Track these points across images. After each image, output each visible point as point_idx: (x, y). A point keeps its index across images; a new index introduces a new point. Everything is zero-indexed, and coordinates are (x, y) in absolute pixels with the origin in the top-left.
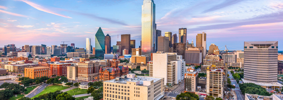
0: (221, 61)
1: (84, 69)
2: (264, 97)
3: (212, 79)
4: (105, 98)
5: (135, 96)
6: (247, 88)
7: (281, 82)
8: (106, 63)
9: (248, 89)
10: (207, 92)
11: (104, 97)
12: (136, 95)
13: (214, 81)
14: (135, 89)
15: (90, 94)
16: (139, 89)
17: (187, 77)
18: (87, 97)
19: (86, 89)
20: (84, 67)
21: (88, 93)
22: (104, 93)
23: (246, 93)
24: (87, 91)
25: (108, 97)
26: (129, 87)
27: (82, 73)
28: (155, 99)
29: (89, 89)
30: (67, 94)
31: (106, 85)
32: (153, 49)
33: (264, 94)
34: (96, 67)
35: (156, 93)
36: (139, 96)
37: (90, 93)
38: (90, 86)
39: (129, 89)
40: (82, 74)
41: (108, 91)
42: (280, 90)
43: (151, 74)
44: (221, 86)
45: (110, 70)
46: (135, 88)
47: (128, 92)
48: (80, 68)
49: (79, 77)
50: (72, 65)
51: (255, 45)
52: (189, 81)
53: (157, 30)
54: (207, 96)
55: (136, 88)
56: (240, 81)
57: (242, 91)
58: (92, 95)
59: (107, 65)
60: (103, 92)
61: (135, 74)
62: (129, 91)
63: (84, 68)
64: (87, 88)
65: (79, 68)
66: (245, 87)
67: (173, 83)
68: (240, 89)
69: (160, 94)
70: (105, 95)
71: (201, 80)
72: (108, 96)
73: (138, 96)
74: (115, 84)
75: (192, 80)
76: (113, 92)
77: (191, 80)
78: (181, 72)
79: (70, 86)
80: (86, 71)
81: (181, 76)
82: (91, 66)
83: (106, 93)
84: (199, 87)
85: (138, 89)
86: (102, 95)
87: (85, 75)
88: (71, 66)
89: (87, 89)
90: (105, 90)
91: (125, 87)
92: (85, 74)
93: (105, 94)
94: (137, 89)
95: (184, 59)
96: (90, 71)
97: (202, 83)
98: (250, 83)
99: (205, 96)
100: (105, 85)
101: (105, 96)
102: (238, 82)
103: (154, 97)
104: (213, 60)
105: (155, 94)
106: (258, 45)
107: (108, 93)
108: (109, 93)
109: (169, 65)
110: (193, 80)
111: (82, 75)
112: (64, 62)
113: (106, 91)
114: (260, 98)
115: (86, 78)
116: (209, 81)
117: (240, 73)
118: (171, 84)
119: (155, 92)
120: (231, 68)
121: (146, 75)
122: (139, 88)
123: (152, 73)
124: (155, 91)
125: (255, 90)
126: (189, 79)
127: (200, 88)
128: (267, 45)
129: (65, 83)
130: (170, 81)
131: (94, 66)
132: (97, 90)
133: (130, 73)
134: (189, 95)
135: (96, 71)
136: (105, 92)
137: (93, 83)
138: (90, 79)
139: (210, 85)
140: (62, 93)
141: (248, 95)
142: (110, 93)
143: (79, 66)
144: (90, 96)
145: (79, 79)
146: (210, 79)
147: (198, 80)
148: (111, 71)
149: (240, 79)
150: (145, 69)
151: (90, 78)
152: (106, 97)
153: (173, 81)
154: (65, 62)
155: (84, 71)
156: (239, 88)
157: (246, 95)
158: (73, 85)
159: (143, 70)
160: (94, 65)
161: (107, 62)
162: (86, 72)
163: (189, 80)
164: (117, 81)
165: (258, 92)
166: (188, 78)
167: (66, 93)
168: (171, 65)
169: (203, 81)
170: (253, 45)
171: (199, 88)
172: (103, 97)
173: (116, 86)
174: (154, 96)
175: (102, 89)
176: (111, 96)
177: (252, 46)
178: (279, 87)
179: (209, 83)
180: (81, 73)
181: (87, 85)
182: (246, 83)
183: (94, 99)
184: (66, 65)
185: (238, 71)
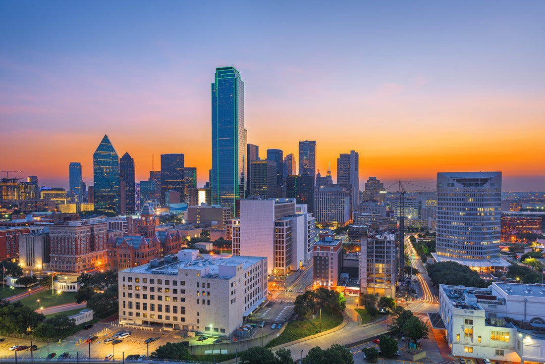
0: (389, 216)
1: (64, 242)
2: (477, 290)
3: (373, 256)
4: (124, 312)
5: (198, 303)
6: (443, 272)
7: (507, 257)
8: (124, 226)
9: (445, 275)
10: (362, 286)
11: (121, 309)
12: (201, 301)
13: (376, 260)
14: (198, 286)
15: (84, 304)
16: (209, 287)
17: (318, 253)
18: (76, 312)
19: (72, 290)
20: (66, 235)
21: (79, 302)
22: (121, 300)
23: (442, 283)
24: (75, 297)
25: (130, 310)
26: (183, 283)
27: (61, 251)
28: (246, 308)
29: (79, 292)
30: (21, 306)
31: (126, 279)
32: (239, 190)
33: (477, 283)
34: (98, 237)
35: (248, 293)
36: (209, 303)
37: (84, 302)
38: (82, 285)
39: (183, 287)
40: (59, 253)
41: (130, 295)
42: (505, 273)
43: (236, 249)
44: (390, 270)
45: (134, 242)
46: (198, 283)
47: (183, 296)
48: (54, 238)
49: (53, 262)
50: (33, 231)
51: (459, 181)
52: (323, 263)
53: (248, 145)
54: (362, 293)
55: (201, 285)
56: (429, 259)
57: (432, 279)
58: (89, 307)
59: (126, 231)
60: (118, 298)
61: (198, 251)
62: (183, 291)
63: (65, 238)
64: (74, 288)
65: (52, 239)
66: (439, 271)
67: (286, 269)
68: (429, 275)
69: (257, 295)
70: (124, 305)
71: (348, 258)
72: (130, 307)
73: (206, 302)
74: (149, 277)
75: (330, 261)
76: (145, 297)
77: (328, 260)
78: (305, 242)
79: (28, 286)
80: (70, 247)
81: (305, 252)
82: (85, 232)
83: (127, 300)
84: (346, 275)
85: (206, 285)
86: (116, 305)
87: (68, 256)
88: (30, 234)
89: (76, 290)
90: (124, 293)
91: (175, 283)
92: (68, 254)
93: (124, 302)
94: (204, 287)
95: (311, 212)
96: (83, 246)
97: (351, 266)
98: (447, 262)
99: (358, 295)
100: (124, 280)
101: (124, 307)
102: (424, 260)
103: (245, 303)
104: (374, 213)
105: (246, 295)
106: (464, 180)
107: (130, 300)
108: (134, 300)
109: (278, 228)
110: (332, 259)
111: (61, 256)
112: (10, 226)
113: (127, 295)
114: (469, 292)
115: (71, 263)
116: (366, 261)
117: (428, 240)
118: (283, 270)
119: (245, 292)
120: (411, 231)
121: (223, 251)
122: (208, 284)
123: (238, 246)
124: (246, 289)
125: (458, 276)
126: (323, 258)
127: (348, 277)
128: (482, 180)
129: (16, 280)
130: (281, 265)
131: (92, 235)
132: (102, 292)
133: (185, 248)
134: (324, 294)
135: (99, 246)
136: (124, 296)
137: (90, 276)
138: (84, 266)
139: (368, 270)
140: (7, 304)
141: (446, 287)
142: (138, 300)
143: (51, 235)
144: (84, 309)
145: (52, 266)
146: (368, 256)
147: (343, 259)
148: (138, 244)
149: (429, 255)
150: (221, 239)
151: (84, 264)
152: (127, 310)
153: (286, 263)
154: (14, 226)
155: (65, 246)
156: (425, 273)
157: (442, 287)
158: (38, 283)
159: (217, 239)
160: (92, 230)
161: (126, 223)
162: (72, 249)
163: (323, 260)
164: (154, 270)
165: (464, 279)
166: (320, 255)
167: (18, 305)
168: (281, 228)
169: (352, 261)
170: (454, 180)
171: (344, 276)
172: (117, 308)
173: (152, 281)
174: (245, 300)
175: (115, 290)
176: (138, 307)
177: (454, 182)
178: (502, 268)
179: (365, 265)
180: (58, 250)
181: (74, 283)
182: (440, 262)
183: (93, 315)
184: (16, 232)
185: (424, 237)
